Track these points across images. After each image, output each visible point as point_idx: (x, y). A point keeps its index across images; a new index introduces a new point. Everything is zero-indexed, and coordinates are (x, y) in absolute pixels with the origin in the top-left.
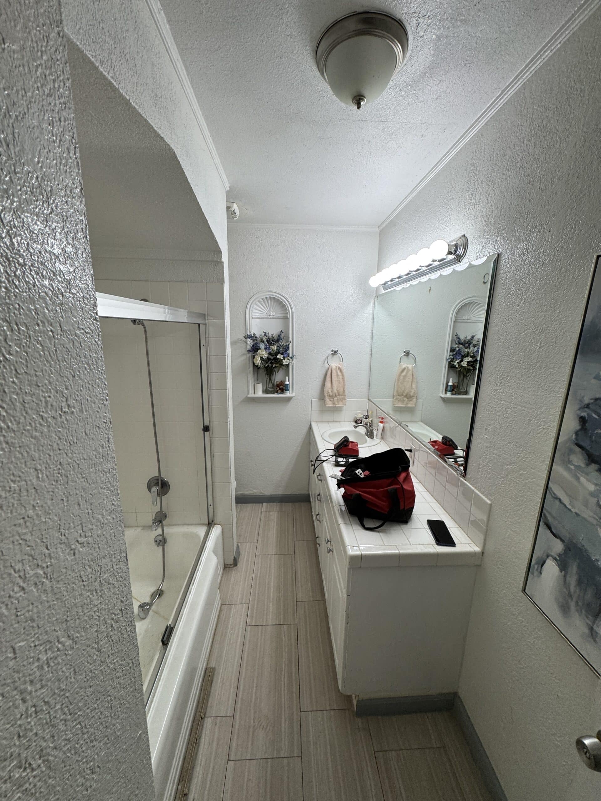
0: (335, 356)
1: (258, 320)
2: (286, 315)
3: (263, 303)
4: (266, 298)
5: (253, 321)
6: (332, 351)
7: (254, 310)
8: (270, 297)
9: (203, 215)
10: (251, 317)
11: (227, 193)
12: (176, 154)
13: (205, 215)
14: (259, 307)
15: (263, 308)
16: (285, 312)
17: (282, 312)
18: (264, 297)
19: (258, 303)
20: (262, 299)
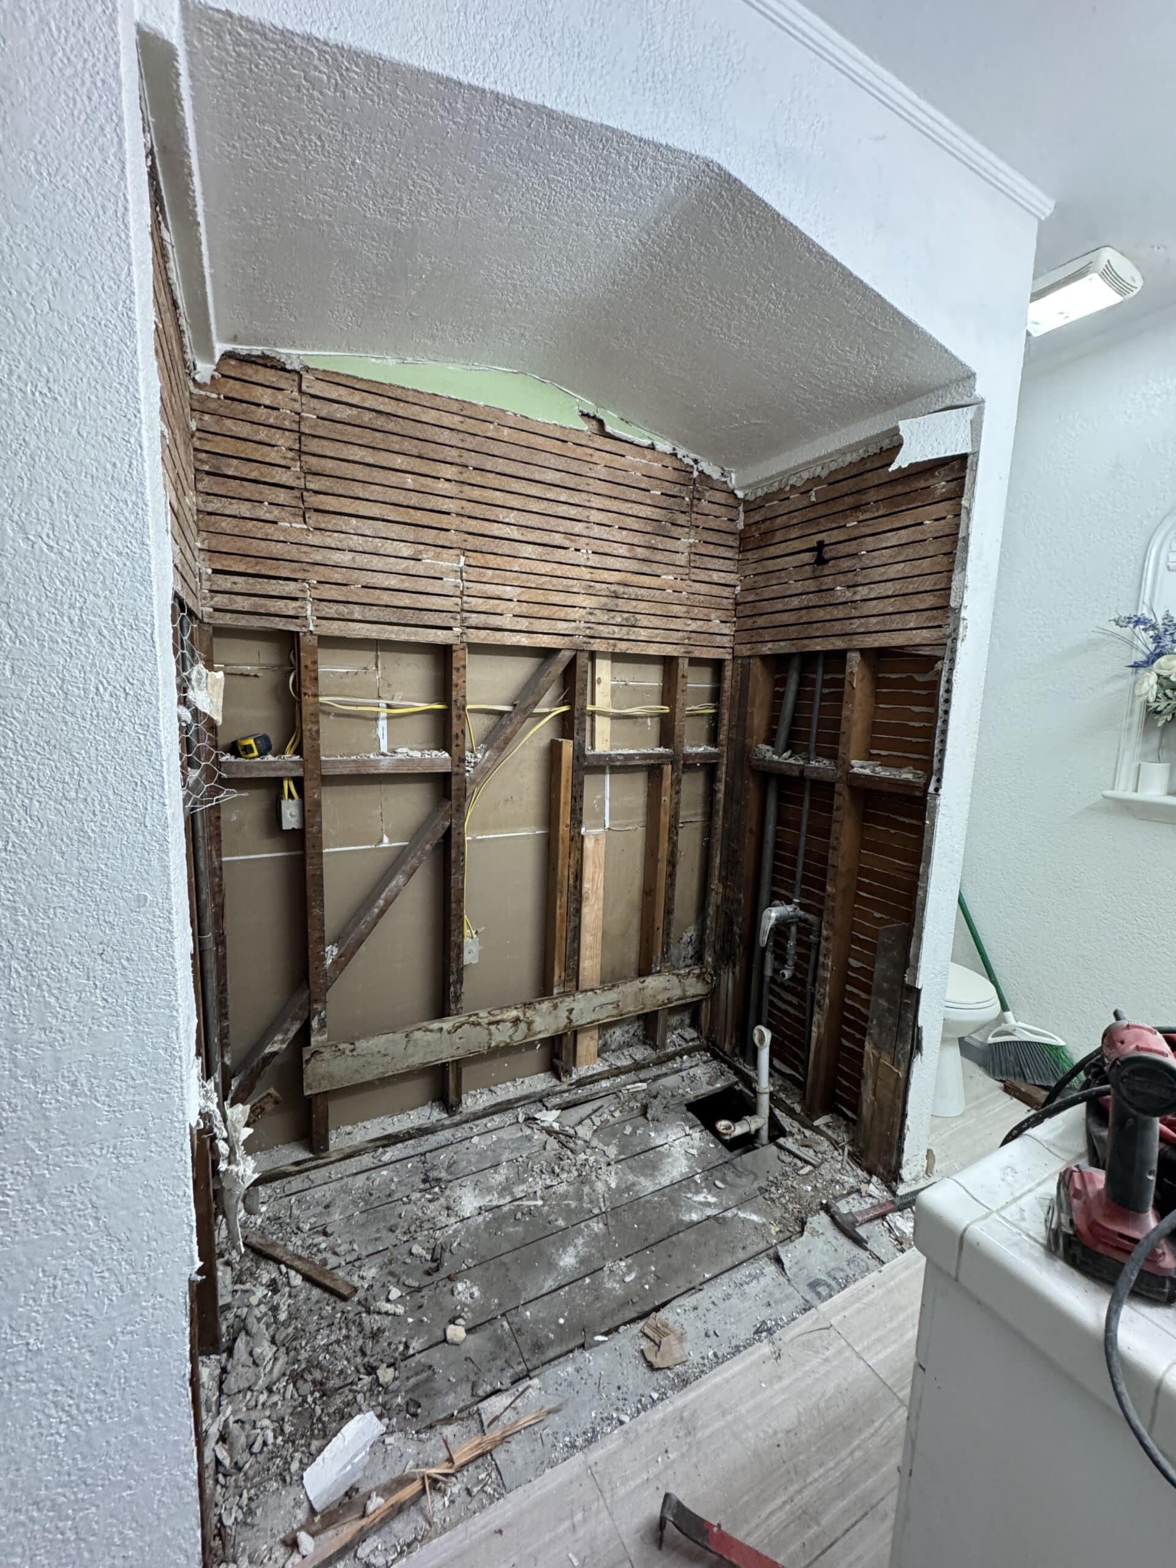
5: (1169, 579)
9: (866, 287)
10: (1162, 567)
11: (1044, 227)
12: (725, 165)
13: (872, 285)
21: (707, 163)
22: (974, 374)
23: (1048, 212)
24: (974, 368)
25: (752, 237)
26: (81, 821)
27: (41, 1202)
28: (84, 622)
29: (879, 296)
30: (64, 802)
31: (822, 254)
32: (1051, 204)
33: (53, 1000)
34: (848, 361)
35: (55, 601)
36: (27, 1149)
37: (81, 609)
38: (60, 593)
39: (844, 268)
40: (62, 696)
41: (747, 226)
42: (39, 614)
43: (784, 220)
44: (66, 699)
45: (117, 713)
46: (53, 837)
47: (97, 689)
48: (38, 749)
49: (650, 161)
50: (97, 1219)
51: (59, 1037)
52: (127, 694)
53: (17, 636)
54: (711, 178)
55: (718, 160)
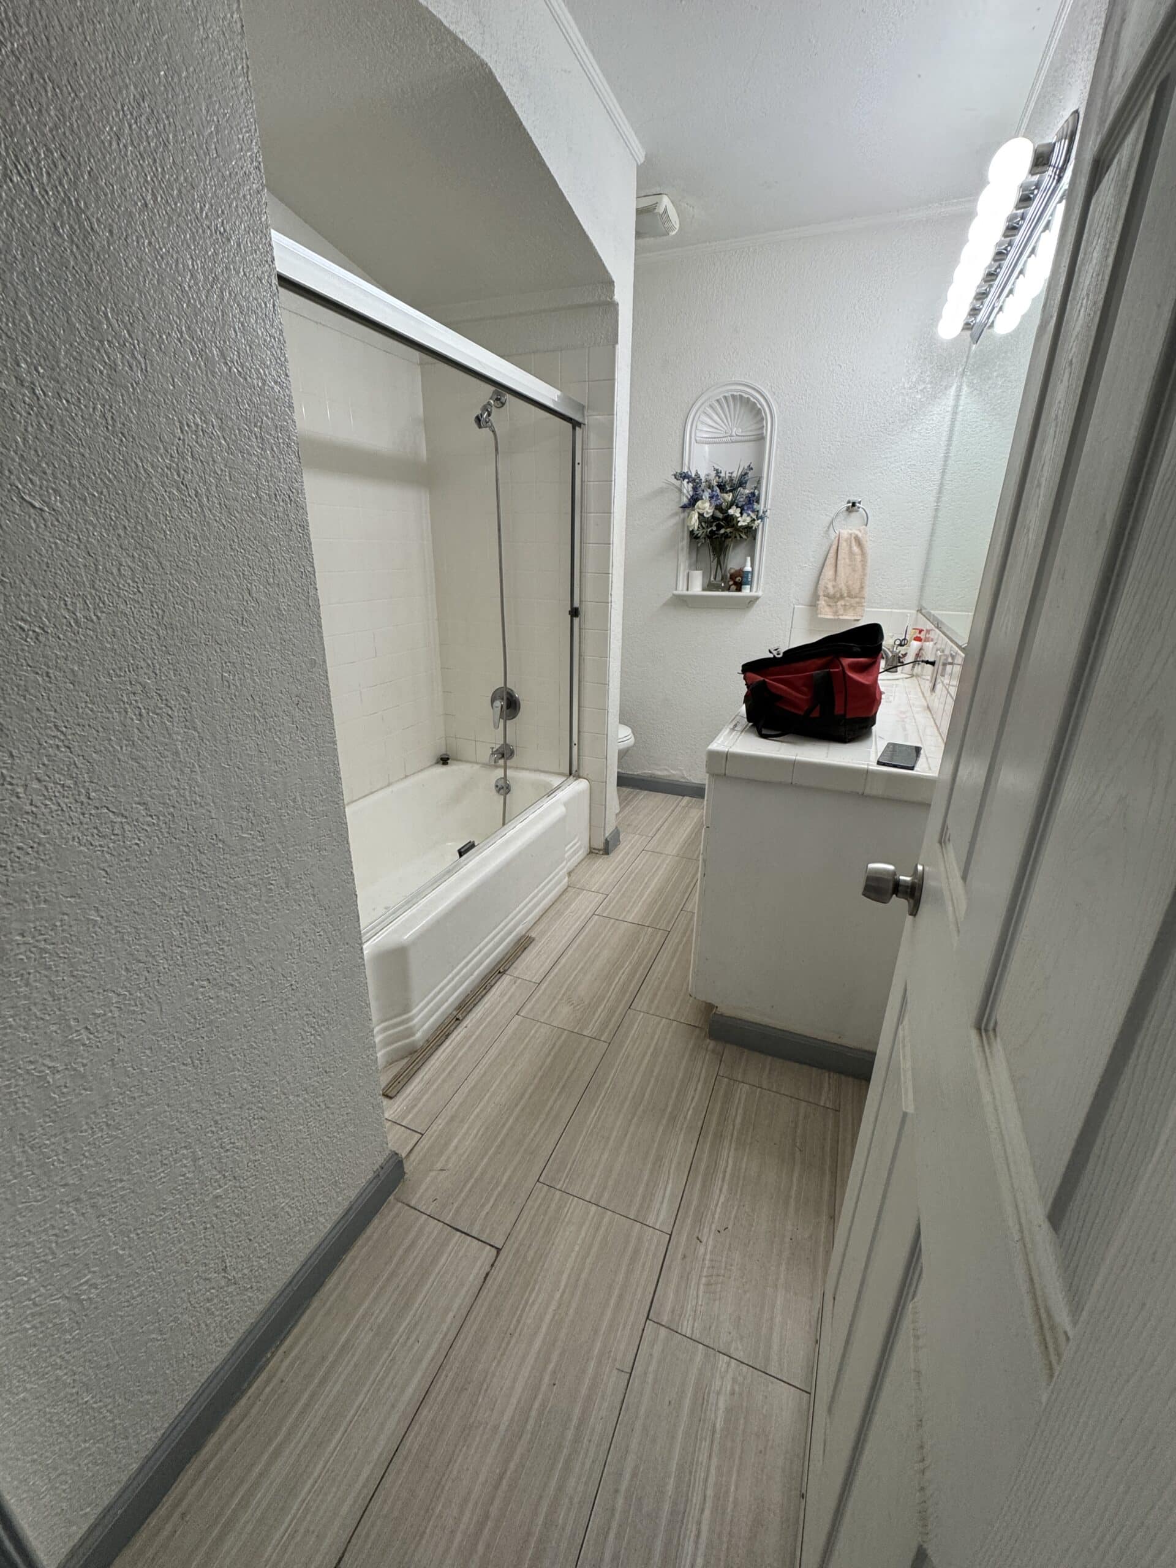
0: (854, 514)
1: (706, 447)
2: (759, 432)
3: (720, 410)
4: (725, 397)
5: (695, 445)
6: (849, 502)
7: (700, 426)
8: (733, 396)
10: (693, 440)
14: (711, 418)
15: (718, 420)
16: (759, 426)
17: (754, 427)
18: (721, 397)
19: (710, 411)
20: (718, 400)
21: (483, 64)
22: (613, 283)
23: (642, 160)
24: (614, 278)
26: (277, 601)
27: (287, 887)
28: (263, 439)
29: (570, 208)
30: (268, 587)
31: (543, 164)
32: (644, 154)
33: (277, 740)
35: (247, 419)
36: (278, 850)
37: (261, 427)
38: (248, 413)
40: (258, 500)
42: (239, 429)
43: (525, 129)
44: (261, 502)
45: (288, 515)
46: (265, 614)
47: (276, 495)
48: (251, 544)
49: (444, 45)
50: (314, 895)
51: (283, 766)
52: (291, 500)
53: (229, 448)
55: (491, 65)
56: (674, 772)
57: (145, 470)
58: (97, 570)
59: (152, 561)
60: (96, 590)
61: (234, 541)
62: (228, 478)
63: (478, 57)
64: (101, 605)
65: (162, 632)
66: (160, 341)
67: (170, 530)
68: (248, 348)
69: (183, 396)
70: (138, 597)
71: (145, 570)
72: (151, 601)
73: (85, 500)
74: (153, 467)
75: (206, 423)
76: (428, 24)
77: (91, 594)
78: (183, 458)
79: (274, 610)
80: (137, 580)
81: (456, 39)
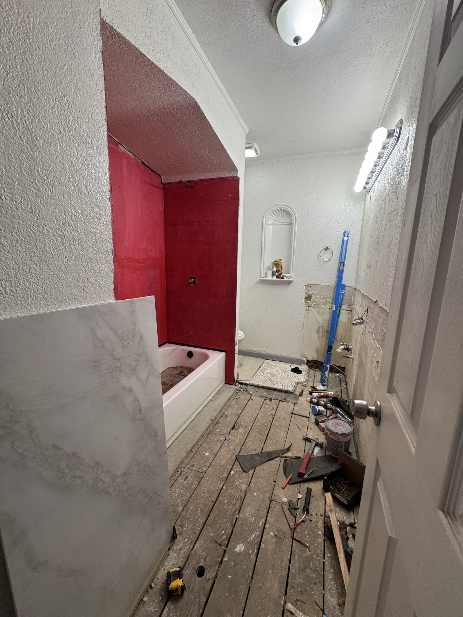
0: (327, 251)
1: (271, 226)
2: (291, 221)
3: (276, 214)
4: (278, 210)
5: (267, 226)
6: (325, 247)
7: (269, 219)
8: (281, 209)
9: (220, 142)
10: (266, 224)
11: (247, 135)
12: (197, 101)
13: (222, 142)
14: (273, 217)
15: (276, 217)
16: (291, 219)
17: (289, 220)
18: (276, 209)
19: (273, 214)
20: (275, 211)
21: (193, 99)
22: (237, 170)
23: (248, 132)
24: (238, 169)
25: (197, 119)
26: (99, 283)
28: (100, 219)
29: (223, 145)
30: (96, 277)
31: (213, 131)
32: (248, 130)
34: (210, 157)
35: (93, 211)
38: (94, 209)
39: (217, 136)
40: (95, 242)
41: (197, 117)
42: (90, 215)
43: (207, 120)
44: (96, 243)
45: (107, 248)
46: (94, 288)
47: (103, 241)
48: (90, 259)
49: (180, 92)
52: (109, 243)
53: (85, 222)
54: (192, 102)
55: (196, 99)
56: (261, 349)
57: (47, 229)
58: (19, 270)
59: (45, 267)
60: (17, 278)
61: (83, 258)
62: (83, 234)
63: (192, 97)
64: (19, 285)
65: (46, 296)
66: (60, 181)
67: (55, 254)
68: (97, 185)
69: (67, 202)
70: (37, 281)
71: (41, 270)
72: (42, 283)
73: (18, 241)
74: (50, 228)
75: (76, 212)
76: (174, 86)
77: (14, 280)
78: (64, 225)
79: (98, 286)
80: (37, 274)
81: (184, 91)
